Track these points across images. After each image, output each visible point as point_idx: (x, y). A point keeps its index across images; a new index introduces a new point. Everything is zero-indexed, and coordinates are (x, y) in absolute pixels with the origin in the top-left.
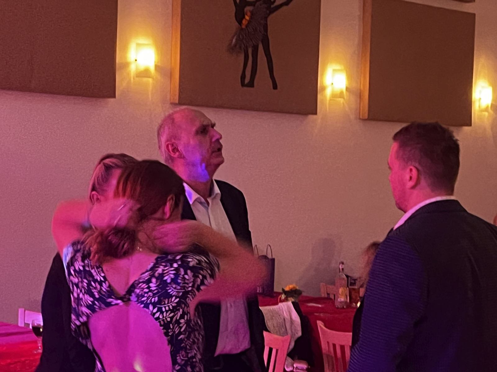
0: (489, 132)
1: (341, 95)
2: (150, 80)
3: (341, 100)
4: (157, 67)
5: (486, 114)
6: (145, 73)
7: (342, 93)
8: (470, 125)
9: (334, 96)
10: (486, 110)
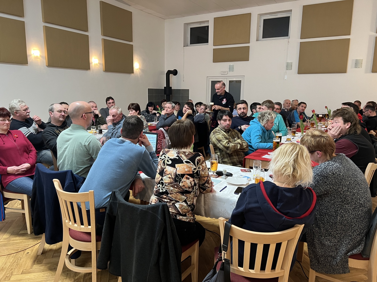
0: (139, 75)
1: (97, 65)
2: (39, 59)
3: (97, 66)
4: (41, 56)
5: (138, 70)
6: (37, 57)
7: (97, 64)
8: (133, 73)
9: (95, 65)
10: (138, 69)
